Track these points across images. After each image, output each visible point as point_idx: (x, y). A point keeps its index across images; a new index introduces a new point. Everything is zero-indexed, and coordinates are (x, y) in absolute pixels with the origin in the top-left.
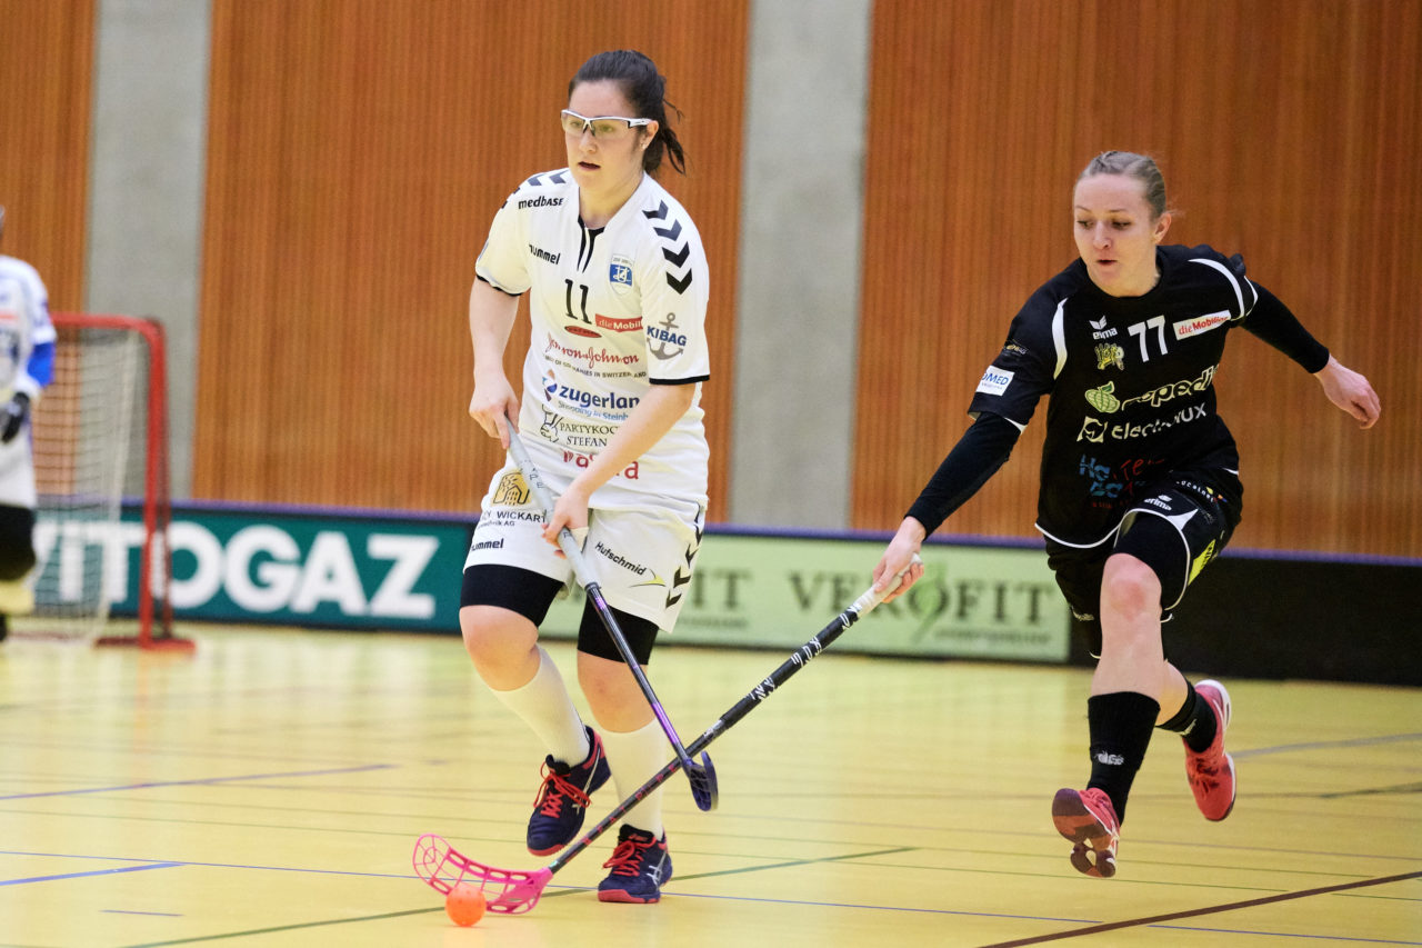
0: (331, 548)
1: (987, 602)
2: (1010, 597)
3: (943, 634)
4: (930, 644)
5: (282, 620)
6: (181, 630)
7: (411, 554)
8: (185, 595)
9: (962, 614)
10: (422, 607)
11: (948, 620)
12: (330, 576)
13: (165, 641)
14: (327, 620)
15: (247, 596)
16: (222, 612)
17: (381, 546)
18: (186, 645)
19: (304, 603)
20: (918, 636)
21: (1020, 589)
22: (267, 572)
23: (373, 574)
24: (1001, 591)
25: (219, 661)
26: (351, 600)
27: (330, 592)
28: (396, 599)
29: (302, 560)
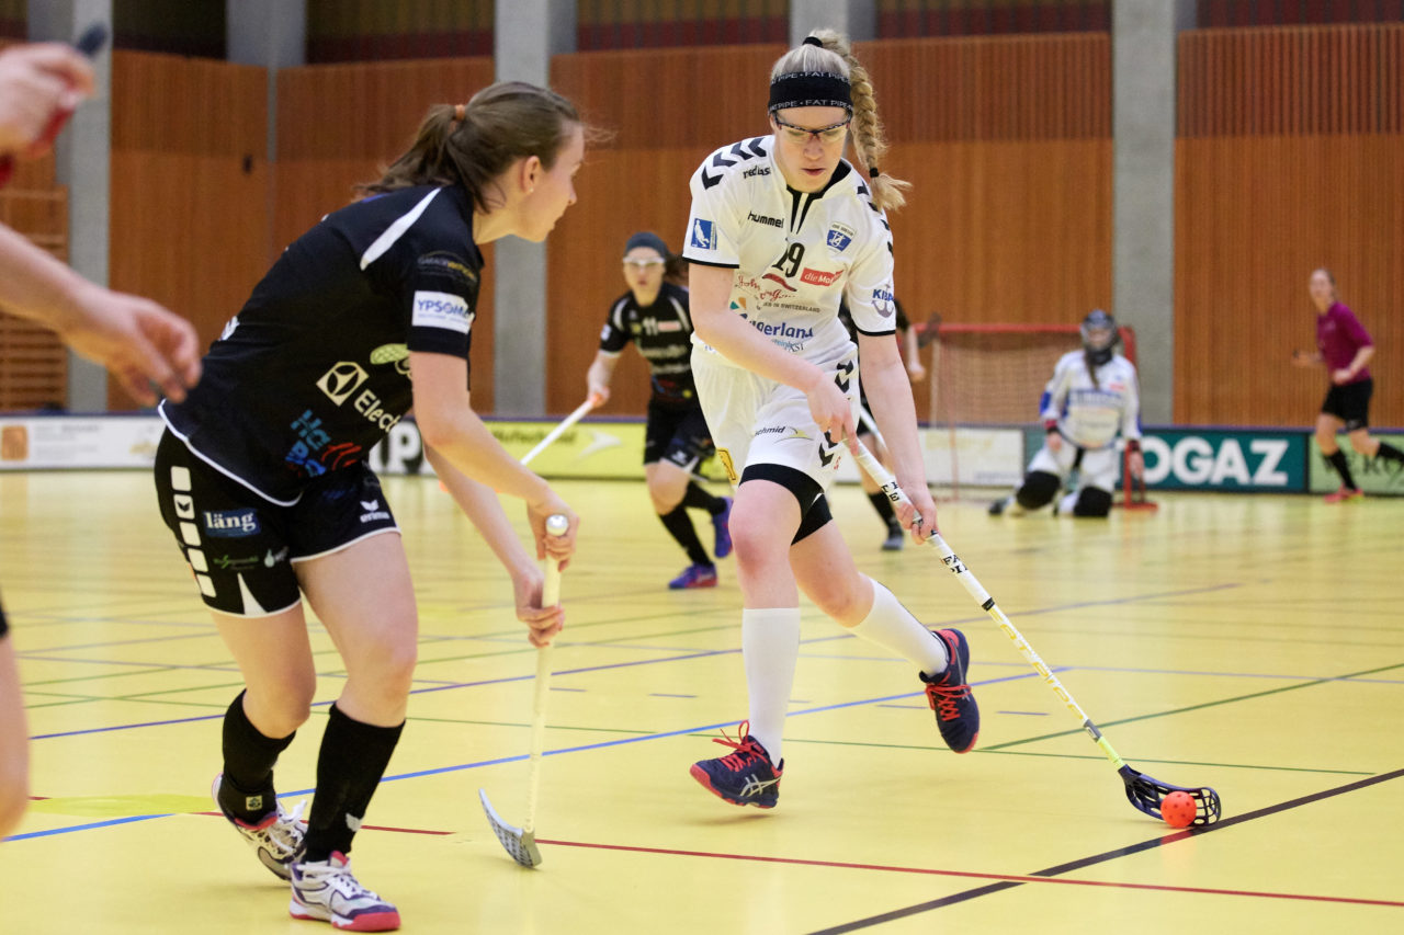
0: (1230, 448)
5: (1205, 488)
6: (1151, 497)
7: (1274, 450)
8: (1152, 476)
10: (1281, 479)
12: (1230, 463)
13: (1142, 504)
14: (1229, 488)
15: (1185, 476)
16: (1172, 485)
17: (1258, 446)
18: (1153, 506)
19: (1217, 478)
22: (1196, 462)
23: (1253, 462)
25: (1171, 515)
26: (1242, 475)
27: (1230, 472)
28: (1267, 475)
29: (1215, 454)
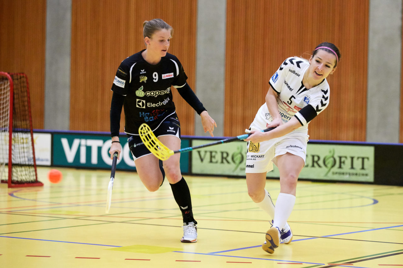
1: (348, 162)
2: (355, 160)
3: (333, 173)
4: (331, 177)
9: (340, 167)
11: (336, 169)
20: (326, 175)
21: (358, 158)
24: (352, 158)
